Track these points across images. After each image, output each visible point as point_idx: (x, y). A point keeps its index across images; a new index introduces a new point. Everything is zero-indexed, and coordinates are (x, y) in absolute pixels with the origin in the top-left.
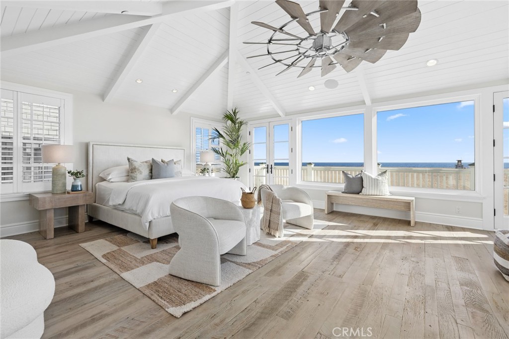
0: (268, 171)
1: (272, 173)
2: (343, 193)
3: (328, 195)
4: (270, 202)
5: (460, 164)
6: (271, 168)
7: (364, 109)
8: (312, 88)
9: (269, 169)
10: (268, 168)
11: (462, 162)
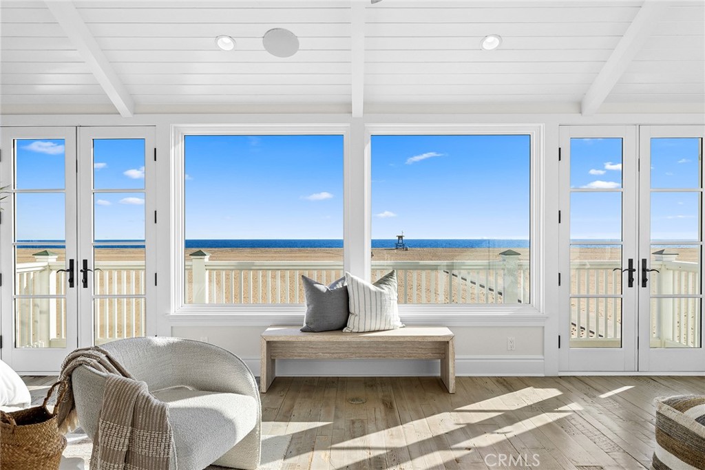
0: (71, 280)
1: (85, 285)
2: (303, 331)
3: (268, 342)
4: (122, 423)
5: (400, 241)
6: (85, 270)
7: (348, 125)
8: (225, 44)
9: (77, 274)
10: (71, 270)
11: (404, 238)
